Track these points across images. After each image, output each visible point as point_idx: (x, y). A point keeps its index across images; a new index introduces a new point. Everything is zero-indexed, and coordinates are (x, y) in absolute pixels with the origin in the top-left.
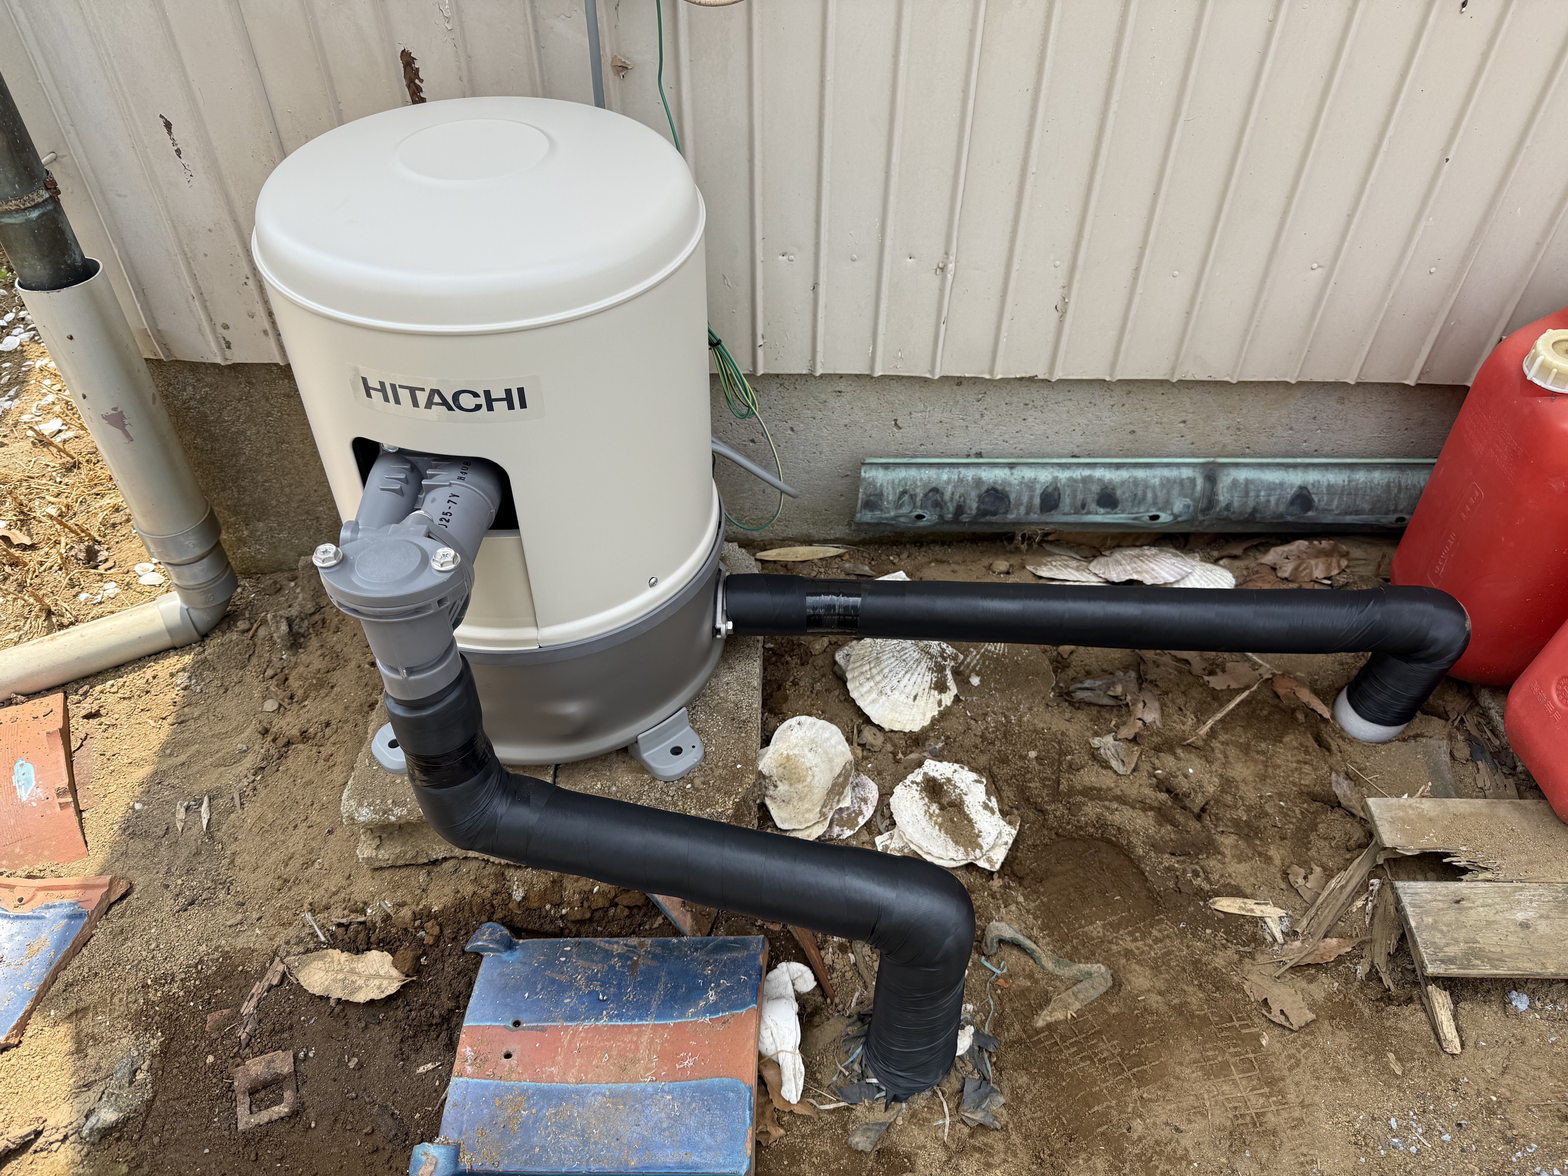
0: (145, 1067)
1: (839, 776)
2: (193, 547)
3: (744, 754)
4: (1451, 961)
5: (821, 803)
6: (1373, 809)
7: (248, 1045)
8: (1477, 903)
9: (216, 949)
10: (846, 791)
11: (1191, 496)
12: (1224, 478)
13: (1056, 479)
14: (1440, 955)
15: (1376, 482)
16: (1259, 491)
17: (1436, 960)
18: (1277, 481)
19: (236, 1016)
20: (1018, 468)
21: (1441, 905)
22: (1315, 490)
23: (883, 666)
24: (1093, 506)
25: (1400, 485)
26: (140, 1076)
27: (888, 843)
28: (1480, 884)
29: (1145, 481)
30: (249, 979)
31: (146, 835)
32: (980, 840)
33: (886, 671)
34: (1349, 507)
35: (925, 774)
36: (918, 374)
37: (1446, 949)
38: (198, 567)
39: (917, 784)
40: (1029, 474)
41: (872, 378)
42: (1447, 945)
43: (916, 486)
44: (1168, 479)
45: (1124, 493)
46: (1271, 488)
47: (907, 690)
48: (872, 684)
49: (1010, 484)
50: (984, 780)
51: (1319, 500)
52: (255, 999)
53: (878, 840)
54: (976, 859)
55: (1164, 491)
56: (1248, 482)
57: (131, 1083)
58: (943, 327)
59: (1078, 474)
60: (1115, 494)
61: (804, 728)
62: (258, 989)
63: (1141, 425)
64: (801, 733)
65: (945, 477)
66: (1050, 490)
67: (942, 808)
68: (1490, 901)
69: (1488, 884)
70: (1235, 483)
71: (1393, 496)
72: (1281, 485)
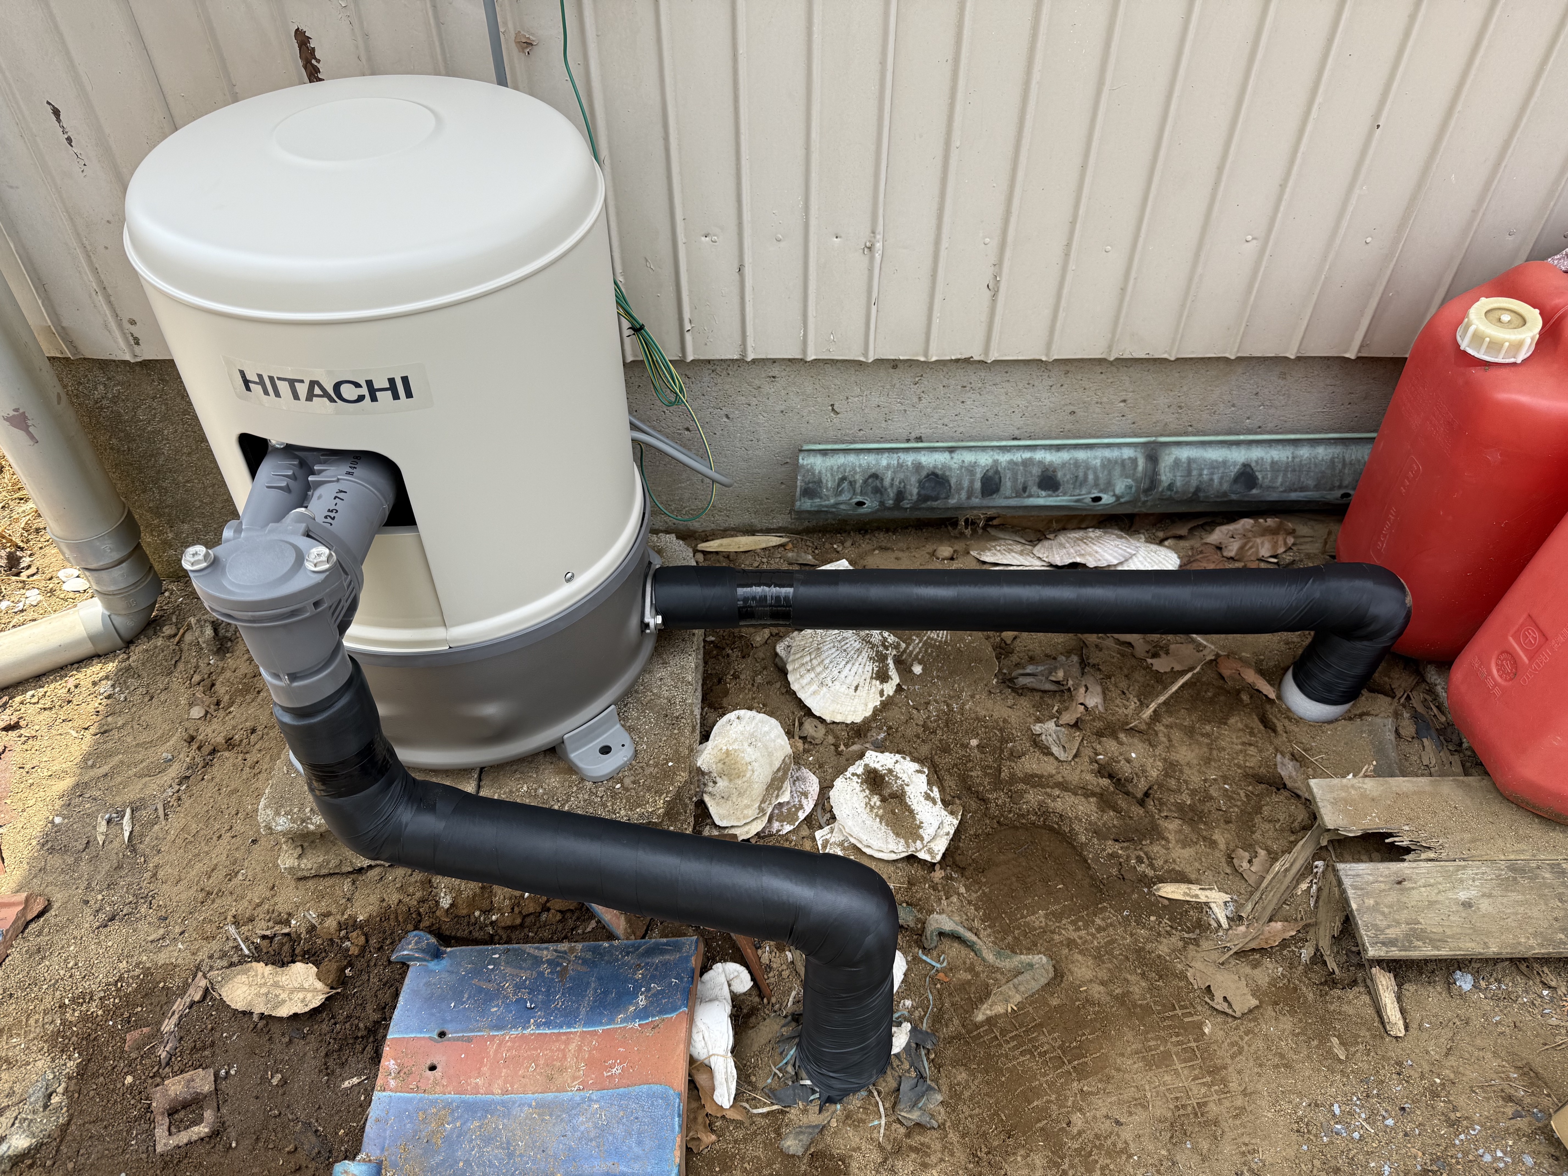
0: (60, 1090)
1: (779, 770)
2: (110, 551)
3: (677, 751)
4: (1392, 943)
5: (760, 798)
6: (1315, 790)
7: (168, 1064)
8: (1418, 884)
9: (137, 965)
10: (785, 785)
11: (1133, 477)
12: (1166, 458)
13: (996, 462)
14: (1381, 937)
15: (1320, 458)
16: (1202, 469)
17: (1377, 943)
18: (1220, 459)
19: (157, 1033)
20: (958, 452)
21: (1383, 886)
22: (1258, 468)
23: (823, 656)
24: (1034, 489)
25: (1344, 460)
26: (55, 1100)
27: (828, 837)
28: (1422, 864)
29: (1086, 463)
30: (170, 995)
31: (65, 850)
32: (921, 831)
33: (827, 661)
34: (1294, 484)
35: (866, 765)
36: (852, 358)
37: (1387, 931)
38: (117, 572)
39: (858, 776)
40: (969, 457)
41: (806, 362)
42: (1389, 927)
43: (856, 473)
44: (1109, 460)
45: (1065, 475)
46: (1214, 466)
47: (848, 681)
48: (812, 675)
49: (950, 469)
50: (926, 770)
51: (1263, 478)
52: (176, 1016)
53: (818, 834)
54: (917, 851)
55: (1106, 472)
56: (1190, 461)
57: (46, 1107)
58: (874, 309)
59: (1019, 456)
60: (1056, 476)
61: (744, 723)
62: (179, 1005)
63: (1081, 405)
64: (740, 728)
65: (884, 462)
66: (990, 474)
67: (883, 800)
68: (1432, 881)
69: (1430, 864)
70: (1177, 463)
71: (1337, 471)
72: (1225, 463)
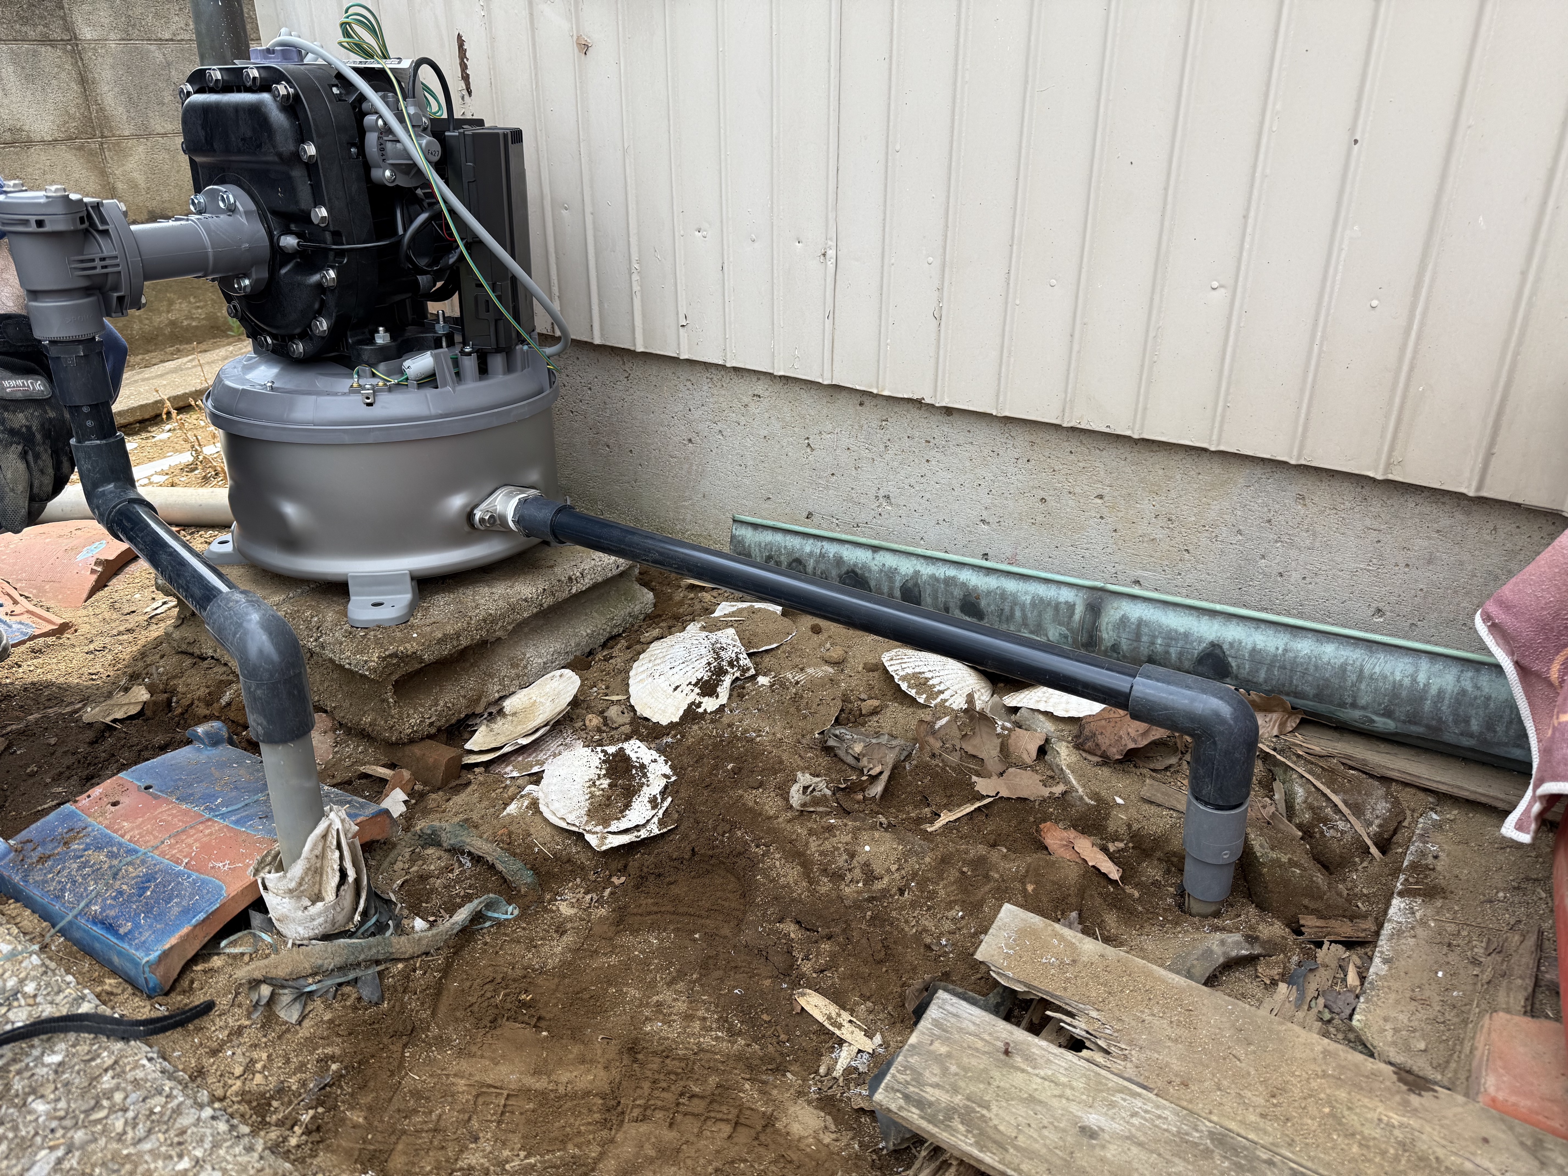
3: (432, 631)
11: (1068, 625)
12: (1112, 612)
13: (917, 573)
15: (1325, 660)
16: (1155, 637)
18: (1182, 630)
20: (882, 553)
22: (1233, 652)
29: (1014, 596)
32: (614, 822)
34: (1284, 685)
40: (890, 561)
43: (781, 554)
44: (1041, 600)
45: (989, 605)
46: (1171, 636)
49: (870, 571)
51: (1238, 667)
54: (589, 832)
55: (1035, 613)
56: (1140, 623)
59: (943, 572)
60: (979, 604)
65: (808, 549)
66: (910, 585)
70: (1124, 621)
72: (1186, 635)
